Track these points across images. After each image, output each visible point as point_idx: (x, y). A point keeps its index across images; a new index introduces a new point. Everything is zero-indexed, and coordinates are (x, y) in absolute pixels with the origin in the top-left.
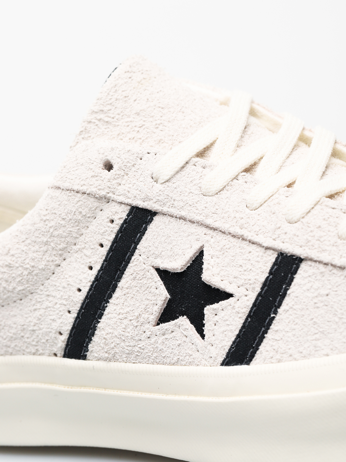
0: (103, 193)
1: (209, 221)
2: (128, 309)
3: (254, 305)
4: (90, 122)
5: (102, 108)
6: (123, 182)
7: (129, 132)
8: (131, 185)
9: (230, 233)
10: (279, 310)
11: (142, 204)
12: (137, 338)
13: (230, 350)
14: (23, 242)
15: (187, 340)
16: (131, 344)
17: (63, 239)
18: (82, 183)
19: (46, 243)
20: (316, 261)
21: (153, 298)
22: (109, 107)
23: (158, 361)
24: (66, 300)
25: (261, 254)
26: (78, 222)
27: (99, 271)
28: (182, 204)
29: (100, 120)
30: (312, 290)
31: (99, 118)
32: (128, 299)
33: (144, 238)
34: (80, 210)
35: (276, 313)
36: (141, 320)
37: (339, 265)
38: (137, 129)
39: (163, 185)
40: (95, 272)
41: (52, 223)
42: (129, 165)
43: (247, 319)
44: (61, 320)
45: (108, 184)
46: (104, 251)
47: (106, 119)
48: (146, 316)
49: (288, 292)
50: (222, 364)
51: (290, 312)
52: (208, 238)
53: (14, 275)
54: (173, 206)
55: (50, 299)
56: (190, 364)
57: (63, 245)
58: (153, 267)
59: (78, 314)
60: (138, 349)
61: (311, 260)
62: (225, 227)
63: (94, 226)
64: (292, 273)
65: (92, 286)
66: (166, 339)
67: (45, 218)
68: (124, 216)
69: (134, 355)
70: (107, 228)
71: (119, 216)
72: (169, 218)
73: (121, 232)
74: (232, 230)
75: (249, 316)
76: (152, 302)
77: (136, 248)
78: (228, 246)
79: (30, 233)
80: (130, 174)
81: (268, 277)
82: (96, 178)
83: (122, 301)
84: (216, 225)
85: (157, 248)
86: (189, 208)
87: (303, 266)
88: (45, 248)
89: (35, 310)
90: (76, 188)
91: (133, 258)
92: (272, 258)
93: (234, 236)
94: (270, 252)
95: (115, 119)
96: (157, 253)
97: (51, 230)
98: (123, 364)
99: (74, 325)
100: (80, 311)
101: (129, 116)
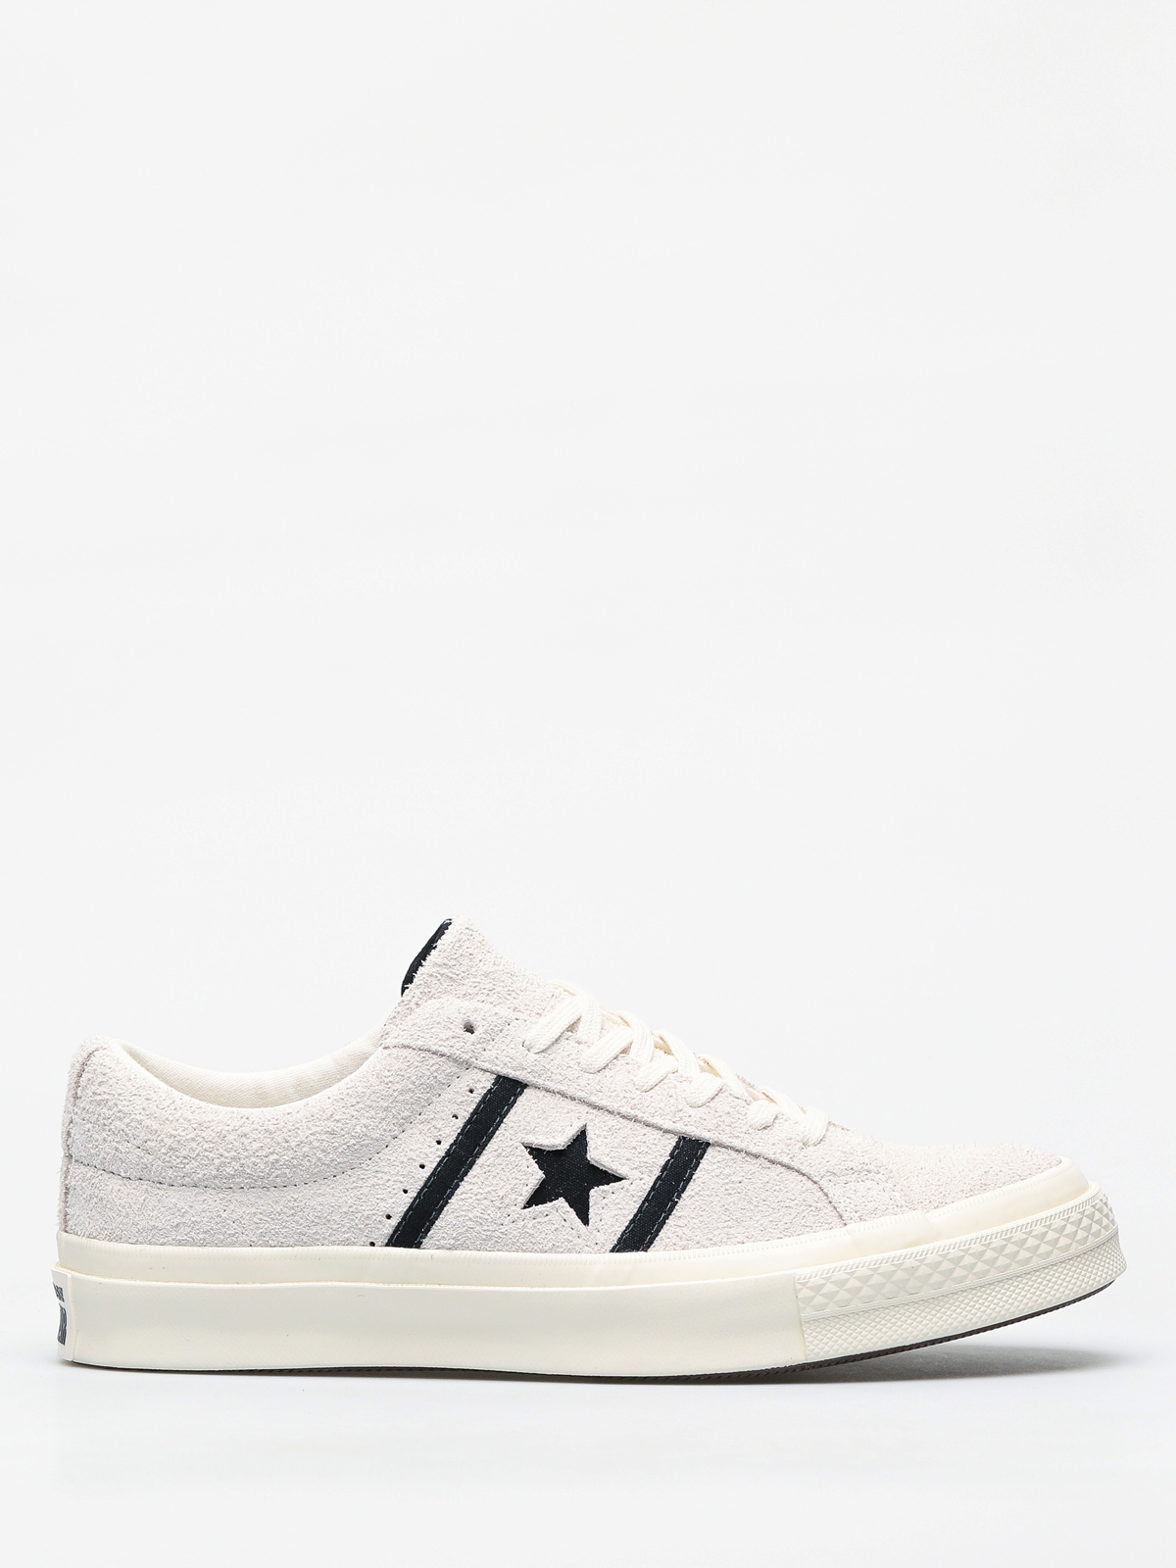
0: (465, 1057)
1: (593, 1099)
2: (489, 1189)
3: (653, 1188)
4: (431, 975)
5: (446, 961)
6: (489, 1047)
7: (477, 994)
8: (499, 1052)
9: (619, 1114)
10: (683, 1195)
11: (512, 1074)
12: (499, 1222)
13: (622, 1235)
14: (352, 1106)
15: (566, 1224)
16: (491, 1228)
17: (408, 1107)
18: (440, 1043)
19: (386, 1109)
20: (726, 1147)
21: (525, 1177)
22: (453, 962)
23: (524, 1248)
24: (404, 1176)
25: (659, 1136)
26: (431, 1087)
27: (451, 1145)
28: (560, 1078)
29: (442, 975)
30: (722, 1177)
31: (442, 972)
32: (490, 1178)
33: (512, 1111)
34: (435, 1074)
35: (679, 1197)
36: (506, 1201)
37: (754, 1151)
38: (487, 992)
39: (538, 1056)
40: (445, 1146)
41: (398, 1086)
42: (496, 1029)
43: (643, 1203)
44: (394, 1200)
45: (473, 1047)
46: (460, 1123)
47: (450, 975)
48: (513, 1197)
49: (694, 1177)
50: (612, 1251)
51: (696, 1198)
52: (591, 1117)
53: (336, 1144)
54: (549, 1079)
55: (379, 1175)
56: (570, 1251)
57: (407, 1114)
58: (523, 1144)
59: (419, 1193)
60: (499, 1234)
61: (720, 1145)
62: (614, 1106)
63: (448, 1094)
64: (697, 1159)
65: (441, 1161)
66: (539, 1222)
67: (387, 1080)
68: (489, 1085)
69: (492, 1242)
70: (466, 1098)
71: (482, 1085)
72: (543, 1092)
73: (484, 1103)
74: (623, 1110)
75: (646, 1199)
76: (522, 1182)
77: (502, 1122)
78: (618, 1127)
79: (364, 1096)
80: (497, 1039)
81: (668, 1162)
82: (458, 1039)
83: (482, 1179)
84: (603, 1103)
85: (529, 1123)
86: (569, 1083)
87: (710, 1152)
88: (382, 1115)
89: (356, 1187)
90: (434, 1048)
91: (497, 1132)
92: (673, 1142)
93: (624, 1117)
94: (669, 1136)
95: (460, 977)
96: (528, 1128)
97: (396, 1094)
98: (475, 1253)
99: (412, 1205)
100: (422, 1189)
101: (475, 976)
